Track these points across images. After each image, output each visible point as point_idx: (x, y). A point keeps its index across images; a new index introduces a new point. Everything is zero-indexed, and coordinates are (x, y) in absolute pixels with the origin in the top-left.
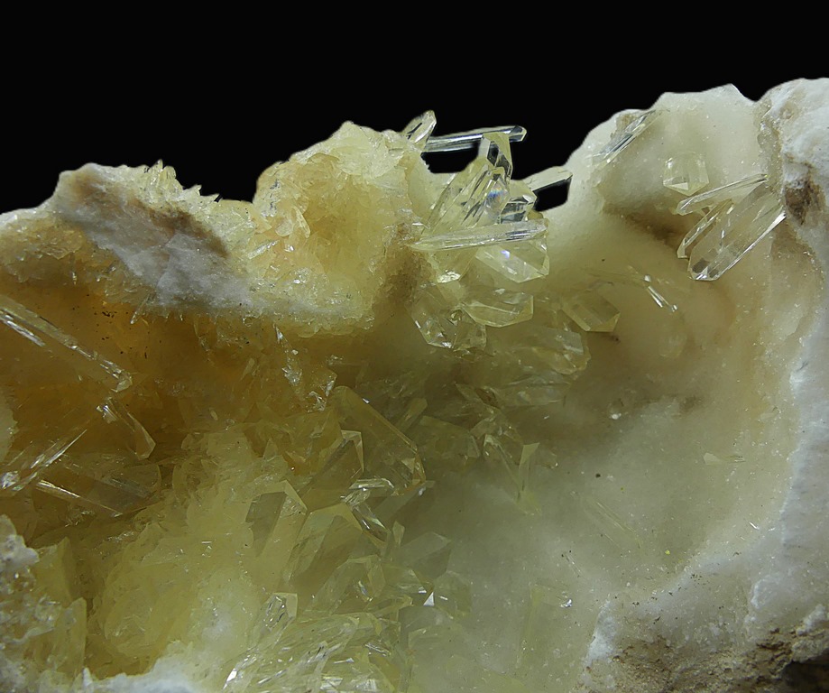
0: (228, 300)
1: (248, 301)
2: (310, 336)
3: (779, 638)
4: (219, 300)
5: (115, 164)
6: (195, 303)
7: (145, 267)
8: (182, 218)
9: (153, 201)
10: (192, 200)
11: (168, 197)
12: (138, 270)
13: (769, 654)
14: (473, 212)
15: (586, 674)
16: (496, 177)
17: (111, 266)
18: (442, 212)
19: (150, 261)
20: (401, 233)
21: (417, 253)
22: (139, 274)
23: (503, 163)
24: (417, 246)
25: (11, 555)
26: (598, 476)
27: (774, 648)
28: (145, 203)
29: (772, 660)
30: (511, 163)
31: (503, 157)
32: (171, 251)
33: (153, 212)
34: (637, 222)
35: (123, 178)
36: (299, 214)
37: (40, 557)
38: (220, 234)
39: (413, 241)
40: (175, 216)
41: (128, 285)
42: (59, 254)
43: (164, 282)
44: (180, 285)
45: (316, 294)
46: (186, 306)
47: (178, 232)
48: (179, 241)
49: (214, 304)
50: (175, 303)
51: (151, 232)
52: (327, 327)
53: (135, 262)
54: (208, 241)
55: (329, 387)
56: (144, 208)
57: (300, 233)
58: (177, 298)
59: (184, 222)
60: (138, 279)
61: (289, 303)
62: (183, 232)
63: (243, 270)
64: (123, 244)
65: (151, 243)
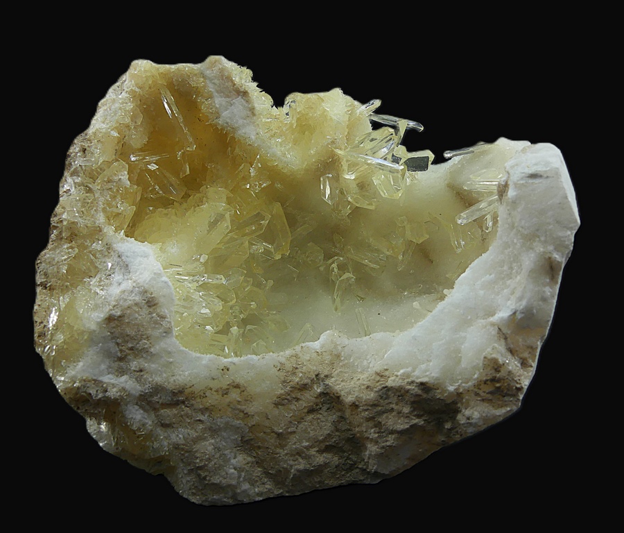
0: (245, 133)
1: (253, 137)
3: (387, 373)
4: (241, 132)
7: (221, 105)
8: (244, 92)
9: (237, 80)
10: (253, 87)
11: (243, 82)
12: (218, 104)
13: (378, 378)
15: (300, 348)
17: (209, 98)
19: (224, 103)
21: (337, 155)
22: (217, 106)
24: (339, 152)
27: (382, 376)
29: (378, 381)
32: (234, 103)
33: (235, 84)
35: (231, 66)
36: (295, 118)
38: (256, 105)
40: (242, 90)
41: (211, 109)
42: (193, 84)
43: (225, 114)
44: (230, 118)
45: (283, 149)
46: (229, 128)
47: (240, 97)
48: (239, 101)
49: (240, 132)
50: (225, 124)
51: (230, 92)
52: (280, 166)
53: (218, 101)
54: (250, 106)
55: (265, 185)
56: (232, 81)
57: (291, 124)
58: (227, 123)
59: (245, 94)
60: (216, 108)
61: (269, 148)
62: (242, 98)
63: (258, 125)
64: (217, 92)
65: (228, 97)
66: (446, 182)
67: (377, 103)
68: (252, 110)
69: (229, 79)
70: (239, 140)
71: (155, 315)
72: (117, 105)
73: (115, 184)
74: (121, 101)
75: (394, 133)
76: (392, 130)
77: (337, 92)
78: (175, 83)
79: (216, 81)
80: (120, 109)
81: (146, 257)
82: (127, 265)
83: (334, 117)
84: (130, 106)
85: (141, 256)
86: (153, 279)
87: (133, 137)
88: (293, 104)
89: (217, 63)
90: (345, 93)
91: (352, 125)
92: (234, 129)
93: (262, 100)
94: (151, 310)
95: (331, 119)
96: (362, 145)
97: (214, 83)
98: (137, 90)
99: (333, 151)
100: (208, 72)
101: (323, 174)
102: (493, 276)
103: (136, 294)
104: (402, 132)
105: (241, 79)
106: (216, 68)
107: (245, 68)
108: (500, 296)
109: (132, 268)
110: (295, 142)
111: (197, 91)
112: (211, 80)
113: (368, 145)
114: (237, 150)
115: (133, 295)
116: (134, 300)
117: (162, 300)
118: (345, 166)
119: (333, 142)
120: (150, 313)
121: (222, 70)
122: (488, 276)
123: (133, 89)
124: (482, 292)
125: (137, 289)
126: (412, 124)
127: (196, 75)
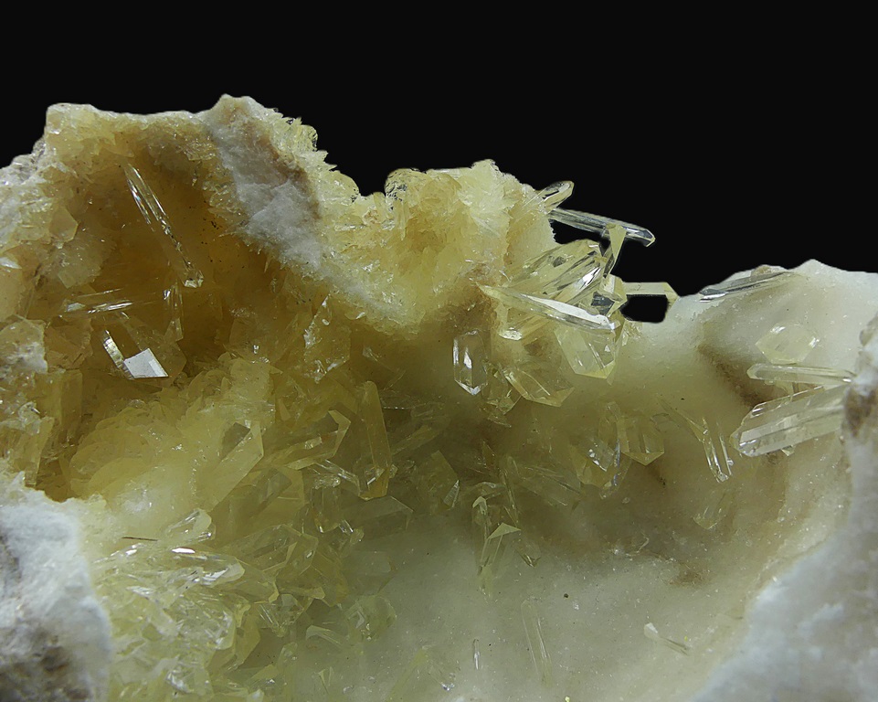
0: (299, 255)
1: (315, 263)
2: (352, 318)
4: (291, 253)
5: (267, 105)
6: (274, 244)
7: (249, 197)
8: (298, 172)
9: (281, 147)
10: (314, 160)
11: (294, 149)
12: (243, 197)
17: (225, 184)
19: (256, 194)
21: (485, 296)
22: (242, 200)
25: (26, 356)
26: (566, 596)
28: (274, 146)
32: (276, 193)
33: (277, 156)
34: (727, 375)
35: (267, 117)
36: (403, 221)
37: (48, 371)
38: (322, 199)
39: (484, 283)
40: (293, 167)
41: (230, 205)
42: (192, 156)
43: (259, 216)
44: (269, 224)
45: (376, 286)
46: (267, 244)
47: (289, 182)
48: (286, 190)
49: (288, 252)
50: (259, 237)
51: (268, 171)
52: (371, 319)
53: (244, 189)
54: (309, 200)
55: (334, 365)
56: (272, 150)
57: (396, 233)
58: (263, 234)
59: (298, 175)
60: (240, 204)
61: (349, 282)
62: (293, 183)
63: (325, 237)
64: (242, 171)
65: (264, 180)
66: (698, 343)
67: (566, 189)
68: (313, 207)
69: (265, 144)
70: (287, 269)
71: (60, 690)
72: (14, 202)
73: (9, 370)
74: (23, 194)
75: (598, 251)
76: (595, 246)
77: (486, 169)
78: (152, 153)
79: (237, 149)
80: (22, 210)
81: (60, 539)
82: (16, 560)
83: (481, 223)
84: (44, 205)
85: (51, 538)
86: (62, 602)
87: (64, 264)
88: (401, 191)
89: (239, 113)
90: (504, 169)
91: (516, 234)
92: (279, 247)
93: (334, 188)
94: (51, 679)
95: (474, 224)
96: (535, 273)
97: (233, 154)
98: (63, 169)
99: (477, 288)
100: (221, 132)
101: (457, 333)
102: (839, 607)
103: (21, 641)
104: (615, 249)
105: (290, 144)
106: (238, 123)
107: (297, 121)
108: (861, 662)
109: (28, 566)
110: (404, 267)
111: (202, 170)
112: (227, 148)
113: (548, 274)
114: (287, 286)
115: (15, 641)
116: (15, 656)
117: (79, 654)
118: (502, 315)
119: (478, 271)
120: (50, 687)
121: (249, 127)
122: (827, 606)
123: (54, 166)
124: (815, 651)
125: (25, 626)
126: (634, 231)
127: (198, 136)
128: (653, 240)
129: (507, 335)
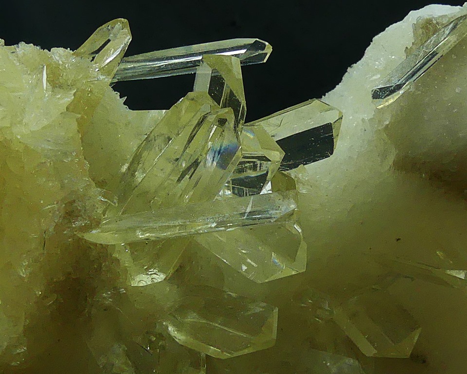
14: (190, 172)
16: (222, 122)
18: (139, 176)
20: (70, 214)
21: (95, 245)
23: (232, 102)
24: (95, 236)
30: (243, 102)
31: (232, 94)
34: (447, 183)
39: (87, 228)
99: (81, 240)
128: (269, 49)
129: (142, 280)
